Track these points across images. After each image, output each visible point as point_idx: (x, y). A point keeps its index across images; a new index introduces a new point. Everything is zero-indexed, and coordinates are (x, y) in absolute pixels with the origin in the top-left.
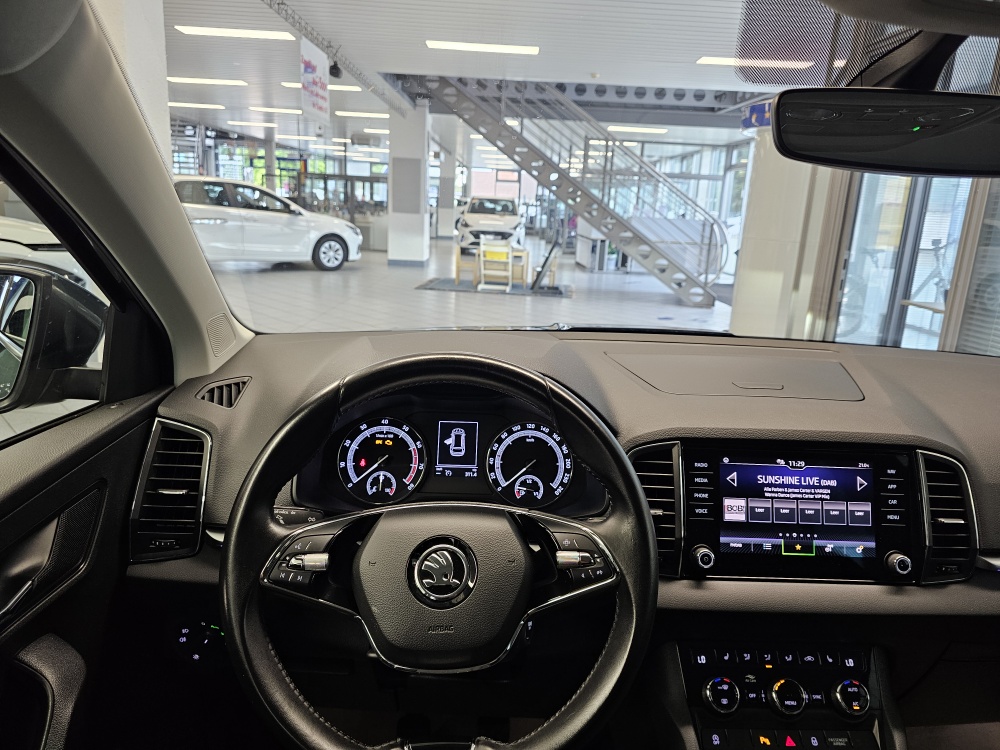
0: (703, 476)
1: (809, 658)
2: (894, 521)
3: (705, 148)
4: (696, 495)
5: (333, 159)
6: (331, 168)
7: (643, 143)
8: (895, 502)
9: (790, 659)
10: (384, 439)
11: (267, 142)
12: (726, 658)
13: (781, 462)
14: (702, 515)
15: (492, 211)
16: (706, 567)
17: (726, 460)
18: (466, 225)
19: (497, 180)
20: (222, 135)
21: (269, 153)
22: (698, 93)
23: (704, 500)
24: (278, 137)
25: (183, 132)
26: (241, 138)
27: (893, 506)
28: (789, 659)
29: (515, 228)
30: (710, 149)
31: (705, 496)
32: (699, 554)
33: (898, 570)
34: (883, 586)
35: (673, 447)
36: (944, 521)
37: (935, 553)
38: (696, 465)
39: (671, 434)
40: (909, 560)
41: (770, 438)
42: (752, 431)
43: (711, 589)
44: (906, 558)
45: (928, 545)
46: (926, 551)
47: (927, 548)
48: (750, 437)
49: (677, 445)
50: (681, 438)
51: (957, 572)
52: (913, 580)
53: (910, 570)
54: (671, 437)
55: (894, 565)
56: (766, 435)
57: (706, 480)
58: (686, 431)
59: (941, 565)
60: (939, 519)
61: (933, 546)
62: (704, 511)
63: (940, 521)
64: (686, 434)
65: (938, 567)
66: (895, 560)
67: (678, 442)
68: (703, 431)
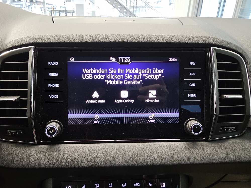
0: (55, 72)
1: (137, 184)
2: (193, 98)
4: (50, 85)
8: (194, 85)
9: (125, 186)
13: (113, 59)
14: (54, 99)
16: (54, 136)
17: (72, 59)
23: (55, 88)
27: (192, 88)
31: (57, 85)
32: (48, 127)
33: (193, 132)
34: (183, 142)
35: (29, 51)
36: (228, 97)
37: (220, 119)
38: (49, 63)
39: (27, 41)
40: (201, 125)
41: (102, 41)
42: (89, 36)
43: (58, 151)
44: (199, 123)
45: (215, 113)
46: (214, 118)
47: (215, 116)
48: (86, 41)
49: (32, 49)
50: (34, 43)
51: (235, 131)
52: (203, 138)
53: (201, 131)
54: (27, 43)
55: (190, 128)
56: (99, 39)
57: (57, 75)
58: (38, 38)
59: (224, 127)
60: (225, 96)
61: (219, 114)
62: (56, 96)
63: (226, 97)
64: (38, 40)
65: (221, 129)
66: (191, 126)
67: (33, 46)
68: (52, 37)
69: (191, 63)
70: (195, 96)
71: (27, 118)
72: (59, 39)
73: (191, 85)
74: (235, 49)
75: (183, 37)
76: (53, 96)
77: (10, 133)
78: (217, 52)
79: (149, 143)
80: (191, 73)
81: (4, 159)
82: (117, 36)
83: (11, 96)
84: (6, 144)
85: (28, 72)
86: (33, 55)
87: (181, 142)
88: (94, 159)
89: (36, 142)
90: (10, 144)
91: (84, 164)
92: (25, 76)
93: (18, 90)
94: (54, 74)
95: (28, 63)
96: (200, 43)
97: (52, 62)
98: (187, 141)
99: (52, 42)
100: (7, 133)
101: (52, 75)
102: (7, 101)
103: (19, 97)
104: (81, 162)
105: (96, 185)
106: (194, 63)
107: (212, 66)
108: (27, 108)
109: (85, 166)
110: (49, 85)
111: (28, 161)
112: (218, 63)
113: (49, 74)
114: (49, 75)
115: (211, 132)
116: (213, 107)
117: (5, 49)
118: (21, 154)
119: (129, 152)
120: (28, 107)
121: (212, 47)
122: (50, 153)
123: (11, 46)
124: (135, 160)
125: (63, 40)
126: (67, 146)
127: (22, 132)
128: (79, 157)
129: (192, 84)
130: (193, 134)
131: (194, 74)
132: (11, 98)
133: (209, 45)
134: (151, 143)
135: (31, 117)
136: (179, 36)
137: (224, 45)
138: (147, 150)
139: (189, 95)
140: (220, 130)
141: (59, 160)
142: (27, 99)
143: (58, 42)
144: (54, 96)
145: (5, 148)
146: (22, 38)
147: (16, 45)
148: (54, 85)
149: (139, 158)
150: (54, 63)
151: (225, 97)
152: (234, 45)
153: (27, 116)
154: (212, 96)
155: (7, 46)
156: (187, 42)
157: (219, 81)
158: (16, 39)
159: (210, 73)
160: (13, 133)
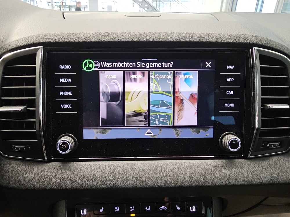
0: (67, 77)
1: (163, 208)
2: (230, 108)
8: (231, 93)
12: (101, 211)
14: (67, 109)
16: (67, 152)
23: (68, 97)
27: (230, 96)
28: (148, 209)
31: (70, 93)
32: (60, 141)
33: (230, 149)
34: (217, 160)
35: (37, 52)
36: (272, 107)
37: (262, 133)
38: (61, 67)
39: (34, 40)
40: (239, 140)
41: (123, 40)
42: (107, 35)
43: (72, 170)
44: (237, 138)
45: (257, 126)
46: (255, 132)
47: (256, 129)
48: (104, 40)
49: (39, 50)
50: (42, 42)
51: (279, 147)
52: (242, 155)
53: (240, 148)
54: (34, 42)
55: (227, 144)
56: (120, 37)
57: (70, 80)
58: (47, 36)
59: (266, 142)
60: (269, 105)
61: (261, 128)
62: (69, 106)
63: (270, 107)
64: (47, 39)
65: (263, 144)
66: (228, 141)
67: (41, 47)
68: (63, 36)
69: (228, 67)
70: (233, 105)
71: (35, 131)
72: (72, 38)
73: (228, 93)
74: (281, 50)
75: (220, 35)
76: (65, 106)
77: (16, 148)
78: (260, 54)
79: (177, 161)
80: (228, 79)
81: (10, 179)
82: (141, 34)
83: (16, 106)
84: (11, 161)
85: (35, 77)
86: (41, 57)
87: (215, 159)
88: (114, 179)
89: (46, 159)
90: (16, 162)
91: (102, 185)
92: (32, 81)
93: (24, 99)
94: (66, 80)
95: (35, 67)
96: (240, 43)
97: (63, 66)
98: (223, 159)
99: (63, 42)
100: (12, 149)
101: (64, 81)
102: (12, 111)
103: (25, 106)
104: (98, 182)
105: (116, 208)
106: (232, 67)
107: (254, 70)
108: (35, 120)
109: (103, 187)
110: (60, 92)
111: (38, 181)
112: (261, 67)
113: (60, 79)
114: (60, 81)
115: (251, 148)
116: (255, 119)
117: (9, 49)
118: (29, 173)
119: (155, 172)
120: (36, 118)
121: (254, 47)
122: (63, 172)
123: (15, 47)
124: (162, 181)
125: (76, 38)
126: (82, 164)
127: (29, 148)
128: (97, 177)
129: (230, 91)
130: (229, 150)
131: (232, 80)
132: (16, 108)
133: (251, 45)
134: (180, 160)
135: (40, 130)
136: (215, 34)
137: (269, 45)
138: (176, 169)
139: (225, 104)
140: (262, 146)
141: (73, 180)
142: (35, 109)
143: (71, 41)
144: (67, 106)
145: (10, 166)
146: (27, 36)
147: (20, 45)
148: (66, 93)
149: (166, 179)
150: (66, 67)
151: (268, 108)
152: (281, 45)
153: (35, 129)
154: (254, 106)
155: (10, 46)
156: (225, 41)
157: (261, 88)
158: (21, 37)
159: (251, 79)
160: (20, 149)
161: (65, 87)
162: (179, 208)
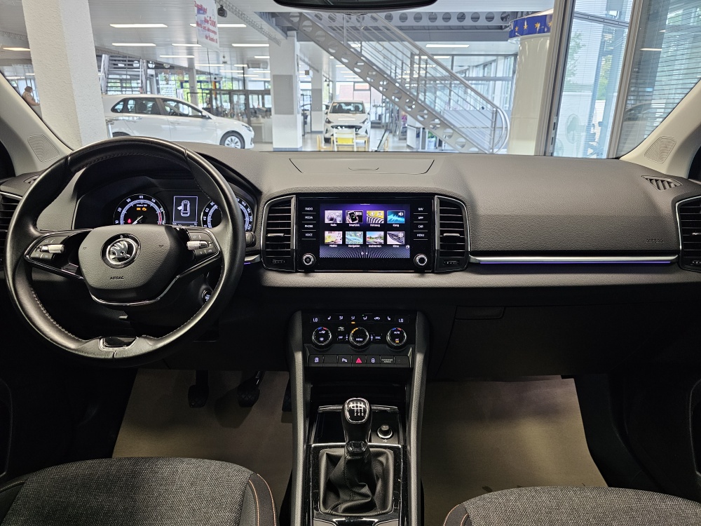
0: (310, 215)
1: (377, 318)
2: (421, 237)
3: (499, 57)
5: (238, 80)
6: (237, 86)
7: (453, 56)
8: (422, 226)
10: (141, 207)
11: (190, 69)
12: (329, 319)
14: (309, 237)
15: (348, 111)
16: (310, 264)
18: (329, 122)
19: (354, 90)
20: (159, 66)
21: (192, 77)
22: (474, 16)
23: (310, 228)
24: (197, 66)
25: (132, 65)
26: (172, 67)
27: (421, 229)
28: (365, 319)
29: (364, 122)
30: (503, 57)
31: (311, 226)
32: (304, 257)
33: (420, 264)
35: (292, 199)
36: (447, 235)
37: (442, 254)
38: (307, 209)
40: (425, 258)
41: (348, 191)
43: (312, 277)
44: (424, 256)
45: (437, 249)
46: (436, 252)
48: (335, 192)
50: (296, 193)
52: (429, 270)
53: (426, 263)
54: (291, 192)
55: (418, 261)
57: (311, 218)
59: (446, 260)
60: (444, 234)
61: (440, 250)
62: (311, 235)
64: (300, 191)
67: (295, 196)
68: (309, 189)
69: (419, 209)
70: (423, 235)
72: (314, 190)
73: (420, 226)
74: (456, 197)
76: (308, 235)
77: (275, 262)
78: (439, 199)
80: (419, 217)
84: (271, 271)
85: (291, 215)
86: (295, 202)
87: (412, 273)
89: (295, 270)
90: (273, 272)
92: (289, 218)
93: (283, 229)
95: (291, 208)
98: (417, 273)
99: (309, 193)
100: (272, 262)
101: (308, 218)
103: (283, 234)
105: (340, 317)
106: (422, 209)
107: (435, 211)
108: (289, 243)
110: (306, 225)
112: (440, 209)
113: (306, 217)
115: (436, 265)
116: (435, 244)
117: (273, 197)
120: (291, 242)
121: (435, 196)
122: (305, 279)
123: (278, 195)
125: (317, 190)
126: (319, 274)
127: (284, 262)
130: (419, 266)
131: (422, 218)
133: (433, 194)
137: (446, 194)
139: (418, 234)
140: (444, 263)
142: (290, 236)
143: (314, 192)
145: (270, 274)
146: (285, 189)
147: (281, 194)
148: (309, 226)
150: (309, 209)
151: (444, 236)
152: (455, 194)
153: (290, 249)
154: (435, 235)
156: (415, 192)
157: (440, 223)
158: (280, 189)
159: (433, 217)
160: (278, 262)
161: (309, 222)
162: (389, 319)
